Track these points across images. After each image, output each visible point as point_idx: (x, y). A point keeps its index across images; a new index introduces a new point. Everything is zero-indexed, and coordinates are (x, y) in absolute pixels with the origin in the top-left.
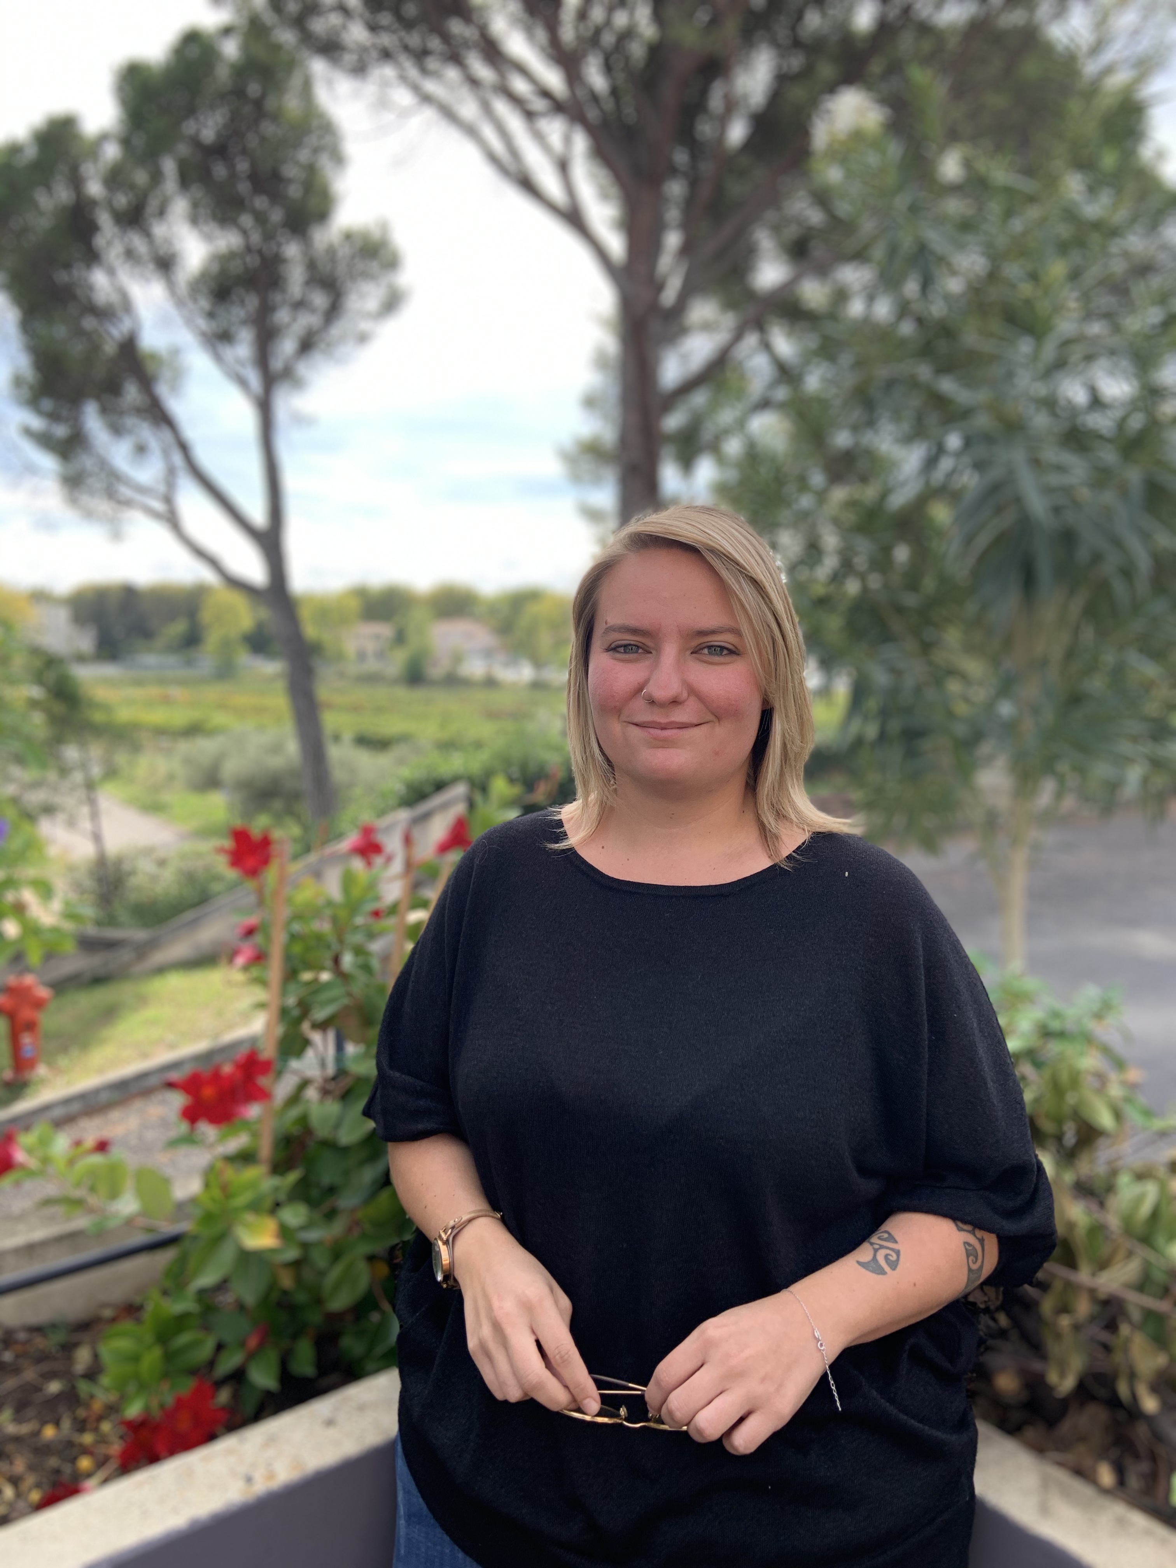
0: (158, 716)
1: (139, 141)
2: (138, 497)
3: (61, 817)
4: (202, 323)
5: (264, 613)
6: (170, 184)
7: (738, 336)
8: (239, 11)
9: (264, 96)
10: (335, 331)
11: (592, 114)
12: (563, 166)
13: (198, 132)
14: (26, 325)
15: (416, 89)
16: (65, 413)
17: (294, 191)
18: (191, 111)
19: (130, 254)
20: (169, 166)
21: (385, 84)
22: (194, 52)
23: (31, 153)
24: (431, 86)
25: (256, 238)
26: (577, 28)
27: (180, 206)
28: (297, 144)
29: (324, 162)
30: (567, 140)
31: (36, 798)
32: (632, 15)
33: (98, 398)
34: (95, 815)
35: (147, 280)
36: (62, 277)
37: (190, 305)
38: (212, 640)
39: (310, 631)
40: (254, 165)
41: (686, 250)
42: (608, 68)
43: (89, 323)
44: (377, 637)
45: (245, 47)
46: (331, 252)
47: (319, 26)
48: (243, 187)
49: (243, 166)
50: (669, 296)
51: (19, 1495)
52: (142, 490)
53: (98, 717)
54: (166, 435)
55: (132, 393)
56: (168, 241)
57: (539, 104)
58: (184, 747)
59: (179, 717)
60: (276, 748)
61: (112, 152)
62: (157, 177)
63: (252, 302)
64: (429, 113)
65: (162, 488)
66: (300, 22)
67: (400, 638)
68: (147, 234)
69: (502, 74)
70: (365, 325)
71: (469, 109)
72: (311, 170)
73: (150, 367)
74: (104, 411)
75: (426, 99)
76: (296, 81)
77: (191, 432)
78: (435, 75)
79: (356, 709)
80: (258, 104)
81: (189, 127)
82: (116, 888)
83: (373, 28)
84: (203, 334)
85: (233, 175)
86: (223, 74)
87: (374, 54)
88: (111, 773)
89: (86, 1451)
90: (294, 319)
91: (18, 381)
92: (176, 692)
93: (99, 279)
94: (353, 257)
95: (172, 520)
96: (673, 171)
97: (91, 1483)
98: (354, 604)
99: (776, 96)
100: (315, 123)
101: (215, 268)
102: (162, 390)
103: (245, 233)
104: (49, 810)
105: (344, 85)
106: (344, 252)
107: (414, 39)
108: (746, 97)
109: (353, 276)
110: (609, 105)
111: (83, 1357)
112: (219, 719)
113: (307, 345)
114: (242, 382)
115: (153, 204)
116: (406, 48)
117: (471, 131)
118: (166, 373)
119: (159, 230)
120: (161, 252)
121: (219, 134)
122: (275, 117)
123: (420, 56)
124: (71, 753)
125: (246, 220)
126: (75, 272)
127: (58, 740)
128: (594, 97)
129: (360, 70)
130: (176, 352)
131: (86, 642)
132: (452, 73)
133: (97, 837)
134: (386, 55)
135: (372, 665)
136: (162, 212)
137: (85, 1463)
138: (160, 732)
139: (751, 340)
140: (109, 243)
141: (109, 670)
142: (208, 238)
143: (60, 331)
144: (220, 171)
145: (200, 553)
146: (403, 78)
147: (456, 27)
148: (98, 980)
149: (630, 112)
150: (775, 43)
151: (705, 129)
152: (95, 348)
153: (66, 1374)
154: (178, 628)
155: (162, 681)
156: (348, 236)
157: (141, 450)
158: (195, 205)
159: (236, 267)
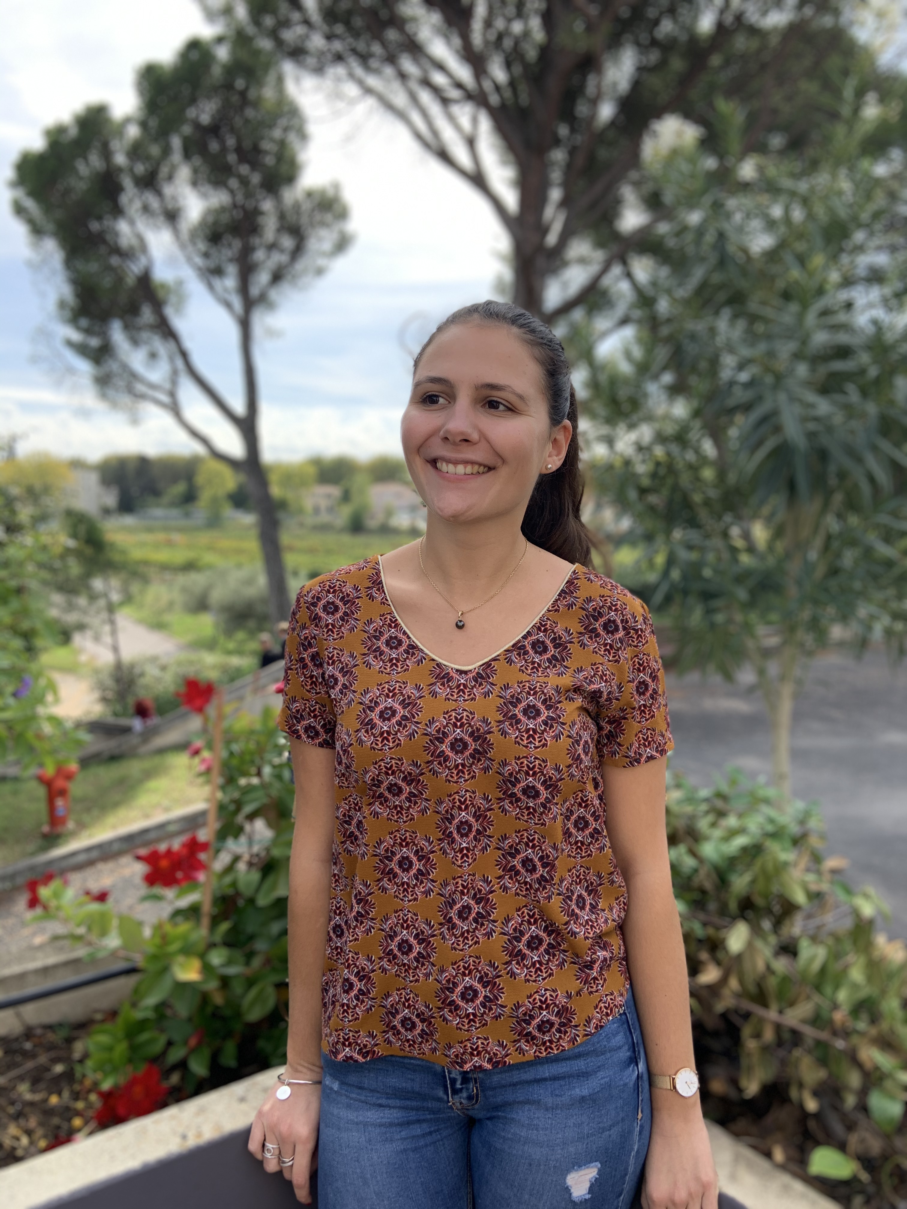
0: (163, 556)
1: (153, 123)
2: (150, 392)
3: (89, 633)
4: (199, 261)
5: (242, 478)
6: (177, 156)
7: (606, 268)
8: (228, 25)
9: (247, 89)
10: (300, 266)
11: (494, 99)
12: (471, 142)
13: (197, 117)
14: (69, 263)
15: (361, 83)
16: (96, 329)
17: (269, 161)
18: (193, 101)
19: (146, 209)
20: (176, 142)
21: (338, 80)
22: (195, 55)
23: (73, 132)
24: (372, 81)
25: (240, 198)
26: (484, 35)
27: (184, 172)
28: (271, 126)
29: (292, 138)
30: (475, 121)
31: (71, 618)
32: (526, 24)
33: (122, 317)
34: (114, 633)
35: (157, 228)
36: (95, 226)
37: (190, 248)
38: (205, 497)
39: (276, 491)
40: (239, 141)
41: (565, 203)
42: (508, 65)
43: (115, 261)
44: (329, 496)
45: (233, 52)
46: (297, 206)
47: (289, 35)
48: (232, 158)
49: (231, 142)
50: (552, 239)
51: (32, 1143)
52: (153, 386)
53: (116, 557)
54: (172, 345)
55: (147, 315)
56: (174, 198)
57: (454, 93)
58: (182, 579)
59: (179, 556)
60: (250, 581)
61: (133, 132)
62: (167, 151)
63: (237, 244)
64: (370, 102)
65: (167, 386)
66: (274, 34)
67: (346, 497)
68: (159, 193)
69: (425, 72)
70: (321, 262)
71: (400, 99)
72: (282, 144)
73: (161, 294)
74: (127, 327)
75: (368, 91)
76: (271, 78)
77: (189, 344)
78: (376, 72)
79: (311, 551)
80: (243, 94)
81: (191, 113)
82: (129, 686)
83: (329, 37)
84: (200, 269)
85: (224, 150)
86: (216, 71)
87: (329, 56)
88: (128, 599)
89: (78, 1113)
90: (269, 257)
91: (62, 305)
92: (177, 537)
93: (123, 227)
94: (313, 210)
95: (175, 409)
96: (557, 142)
97: (79, 1136)
98: (312, 471)
99: (636, 85)
100: (286, 109)
101: (210, 219)
102: (169, 311)
103: (232, 192)
104: (81, 627)
105: (309, 82)
106: (306, 206)
107: (361, 46)
108: (615, 84)
109: (312, 225)
110: (508, 94)
111: (79, 1048)
112: (209, 558)
113: (277, 277)
114: (228, 305)
115: (164, 170)
116: (354, 51)
117: (401, 115)
118: (173, 299)
119: (168, 190)
120: (170, 207)
121: (213, 117)
122: (256, 104)
123: (364, 58)
124: (98, 584)
125: (233, 183)
126: (106, 222)
127: (88, 575)
128: (497, 88)
129: (319, 70)
130: (180, 283)
131: (111, 499)
132: (389, 71)
133: (115, 649)
134: (339, 58)
135: (325, 518)
136: (170, 178)
137: (77, 1122)
138: (165, 567)
139: (617, 270)
140: (131, 201)
141: (129, 520)
142: (204, 196)
143: (93, 267)
144: (214, 146)
145: (195, 434)
146: (351, 76)
147: (392, 35)
148: (114, 758)
149: (524, 99)
150: (637, 44)
151: (582, 109)
152: (120, 280)
153: (66, 1059)
154: (180, 488)
155: (166, 529)
156: (309, 194)
157: (153, 356)
158: (195, 171)
159: (225, 218)
